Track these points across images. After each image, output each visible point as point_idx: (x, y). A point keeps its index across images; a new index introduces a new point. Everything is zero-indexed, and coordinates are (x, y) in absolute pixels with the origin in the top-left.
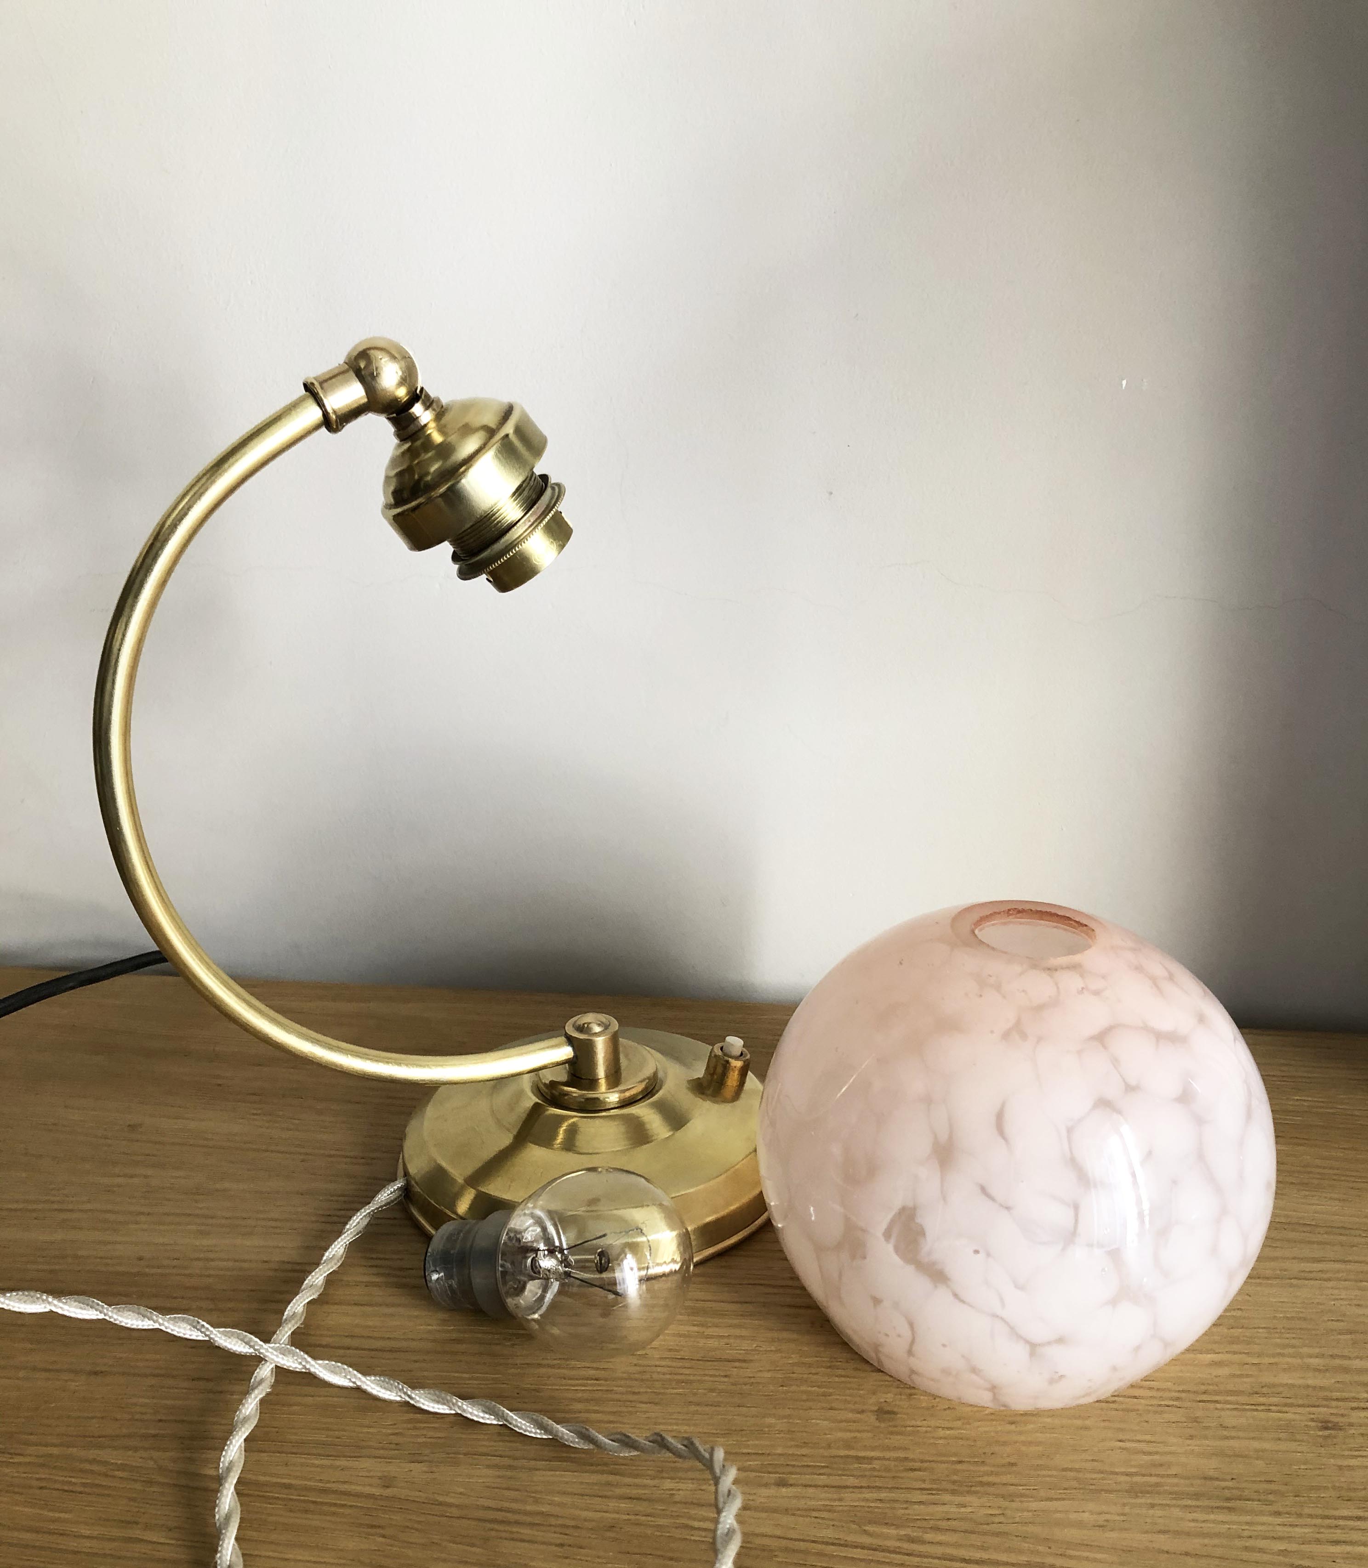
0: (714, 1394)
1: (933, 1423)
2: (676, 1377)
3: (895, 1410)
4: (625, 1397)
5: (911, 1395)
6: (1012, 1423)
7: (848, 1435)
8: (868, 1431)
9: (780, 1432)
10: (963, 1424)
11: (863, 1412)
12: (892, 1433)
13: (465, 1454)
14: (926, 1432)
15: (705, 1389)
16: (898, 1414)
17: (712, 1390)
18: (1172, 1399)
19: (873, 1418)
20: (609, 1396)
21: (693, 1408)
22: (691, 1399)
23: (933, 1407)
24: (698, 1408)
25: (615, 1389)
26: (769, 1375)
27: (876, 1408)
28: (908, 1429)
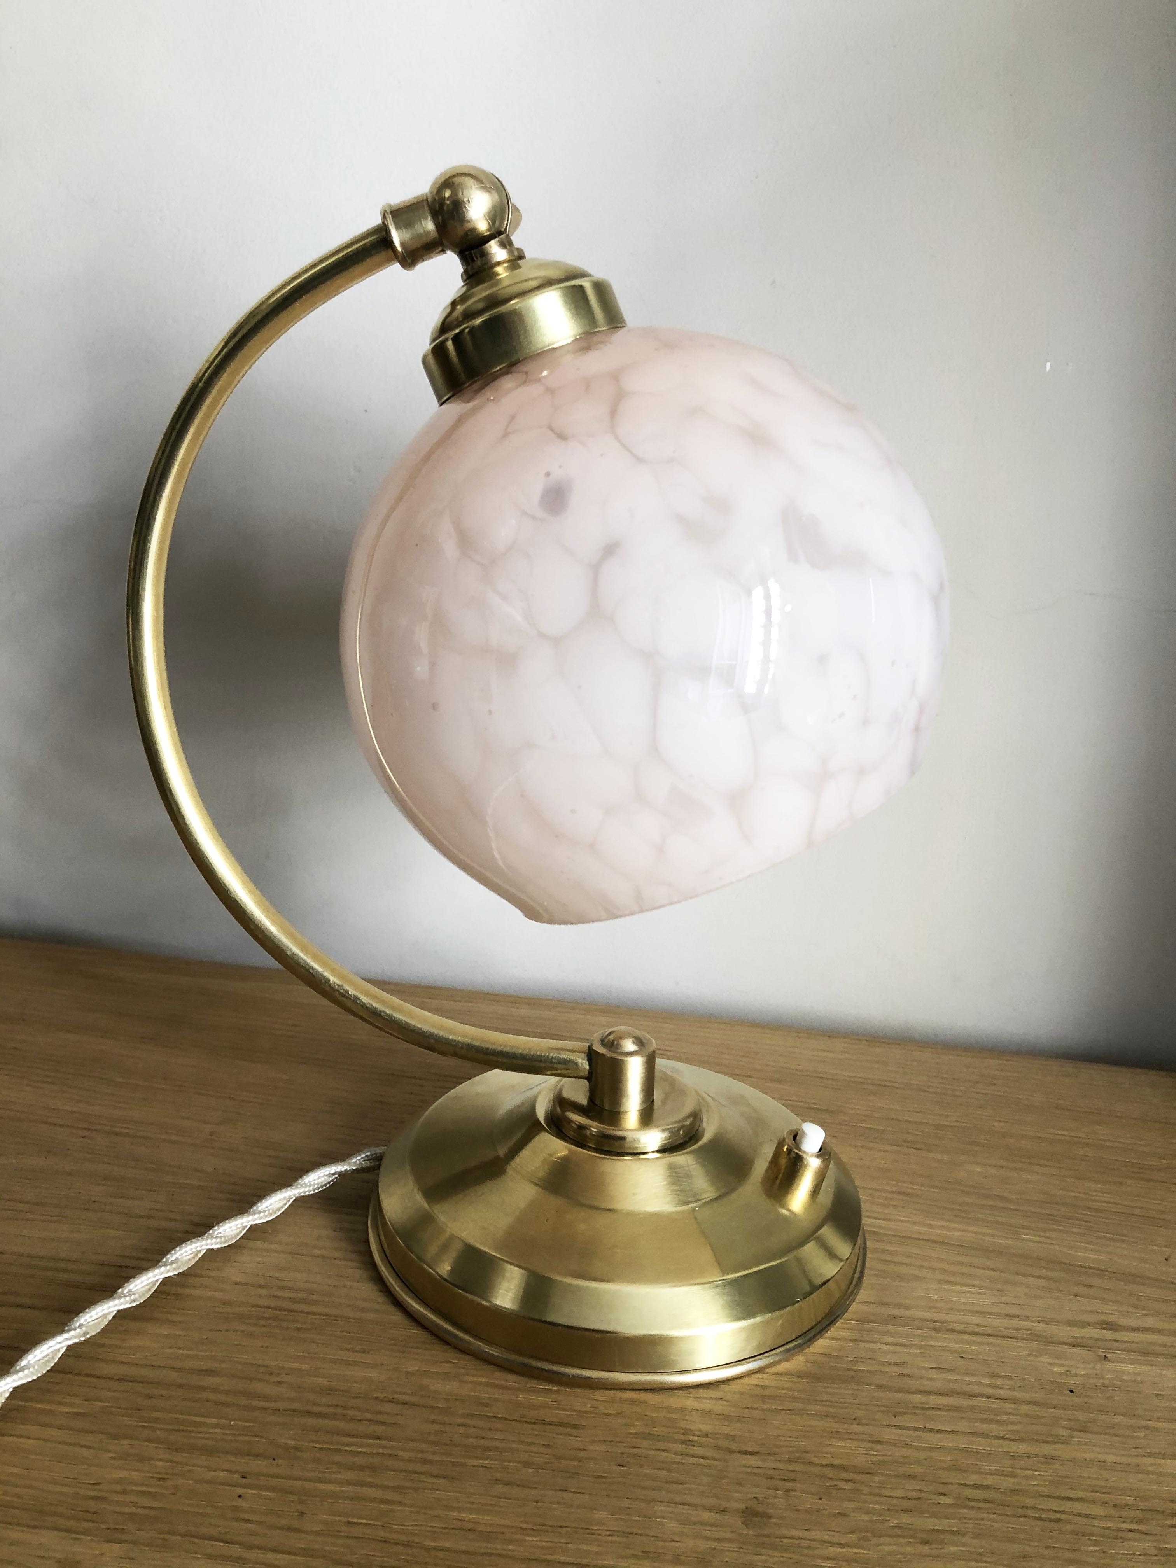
0: (530, 1470)
1: (816, 1534)
2: (482, 1442)
3: (770, 1511)
4: (410, 1467)
5: (788, 1490)
6: (926, 1542)
7: (702, 1545)
8: (730, 1540)
9: (612, 1533)
10: (860, 1539)
11: (725, 1511)
12: (762, 1545)
13: (183, 1535)
14: (809, 1548)
15: (519, 1462)
16: (770, 1517)
17: (528, 1464)
18: (1133, 1520)
19: (737, 1522)
20: (390, 1463)
21: (500, 1489)
22: (499, 1475)
23: (818, 1510)
24: (506, 1489)
25: (401, 1453)
26: (603, 1448)
27: (743, 1506)
28: (785, 1541)
